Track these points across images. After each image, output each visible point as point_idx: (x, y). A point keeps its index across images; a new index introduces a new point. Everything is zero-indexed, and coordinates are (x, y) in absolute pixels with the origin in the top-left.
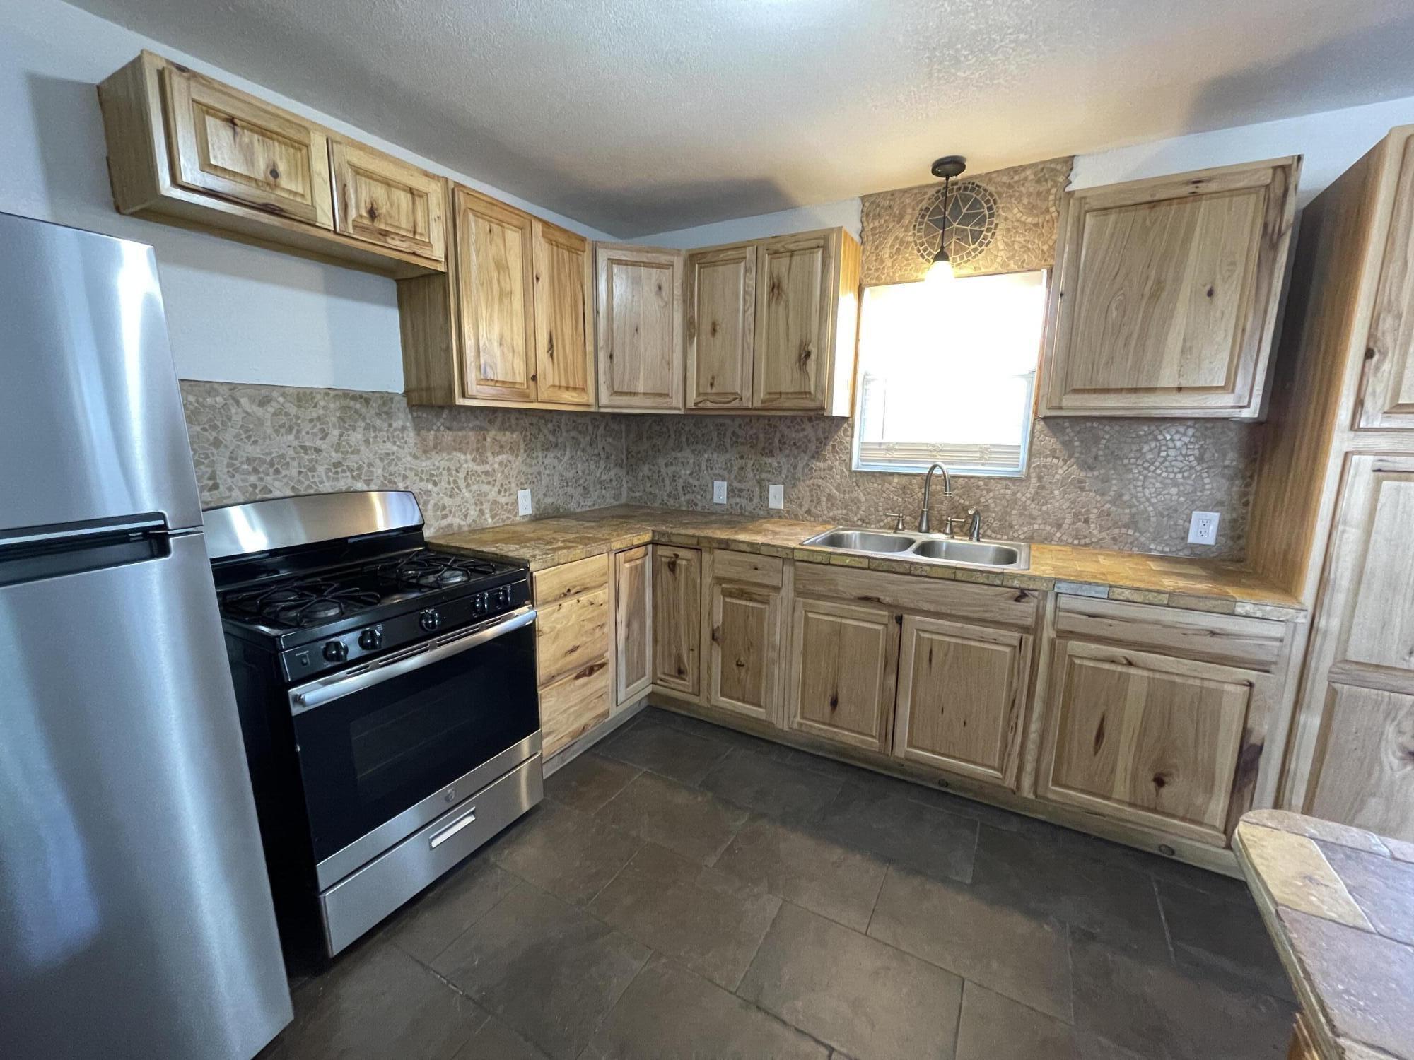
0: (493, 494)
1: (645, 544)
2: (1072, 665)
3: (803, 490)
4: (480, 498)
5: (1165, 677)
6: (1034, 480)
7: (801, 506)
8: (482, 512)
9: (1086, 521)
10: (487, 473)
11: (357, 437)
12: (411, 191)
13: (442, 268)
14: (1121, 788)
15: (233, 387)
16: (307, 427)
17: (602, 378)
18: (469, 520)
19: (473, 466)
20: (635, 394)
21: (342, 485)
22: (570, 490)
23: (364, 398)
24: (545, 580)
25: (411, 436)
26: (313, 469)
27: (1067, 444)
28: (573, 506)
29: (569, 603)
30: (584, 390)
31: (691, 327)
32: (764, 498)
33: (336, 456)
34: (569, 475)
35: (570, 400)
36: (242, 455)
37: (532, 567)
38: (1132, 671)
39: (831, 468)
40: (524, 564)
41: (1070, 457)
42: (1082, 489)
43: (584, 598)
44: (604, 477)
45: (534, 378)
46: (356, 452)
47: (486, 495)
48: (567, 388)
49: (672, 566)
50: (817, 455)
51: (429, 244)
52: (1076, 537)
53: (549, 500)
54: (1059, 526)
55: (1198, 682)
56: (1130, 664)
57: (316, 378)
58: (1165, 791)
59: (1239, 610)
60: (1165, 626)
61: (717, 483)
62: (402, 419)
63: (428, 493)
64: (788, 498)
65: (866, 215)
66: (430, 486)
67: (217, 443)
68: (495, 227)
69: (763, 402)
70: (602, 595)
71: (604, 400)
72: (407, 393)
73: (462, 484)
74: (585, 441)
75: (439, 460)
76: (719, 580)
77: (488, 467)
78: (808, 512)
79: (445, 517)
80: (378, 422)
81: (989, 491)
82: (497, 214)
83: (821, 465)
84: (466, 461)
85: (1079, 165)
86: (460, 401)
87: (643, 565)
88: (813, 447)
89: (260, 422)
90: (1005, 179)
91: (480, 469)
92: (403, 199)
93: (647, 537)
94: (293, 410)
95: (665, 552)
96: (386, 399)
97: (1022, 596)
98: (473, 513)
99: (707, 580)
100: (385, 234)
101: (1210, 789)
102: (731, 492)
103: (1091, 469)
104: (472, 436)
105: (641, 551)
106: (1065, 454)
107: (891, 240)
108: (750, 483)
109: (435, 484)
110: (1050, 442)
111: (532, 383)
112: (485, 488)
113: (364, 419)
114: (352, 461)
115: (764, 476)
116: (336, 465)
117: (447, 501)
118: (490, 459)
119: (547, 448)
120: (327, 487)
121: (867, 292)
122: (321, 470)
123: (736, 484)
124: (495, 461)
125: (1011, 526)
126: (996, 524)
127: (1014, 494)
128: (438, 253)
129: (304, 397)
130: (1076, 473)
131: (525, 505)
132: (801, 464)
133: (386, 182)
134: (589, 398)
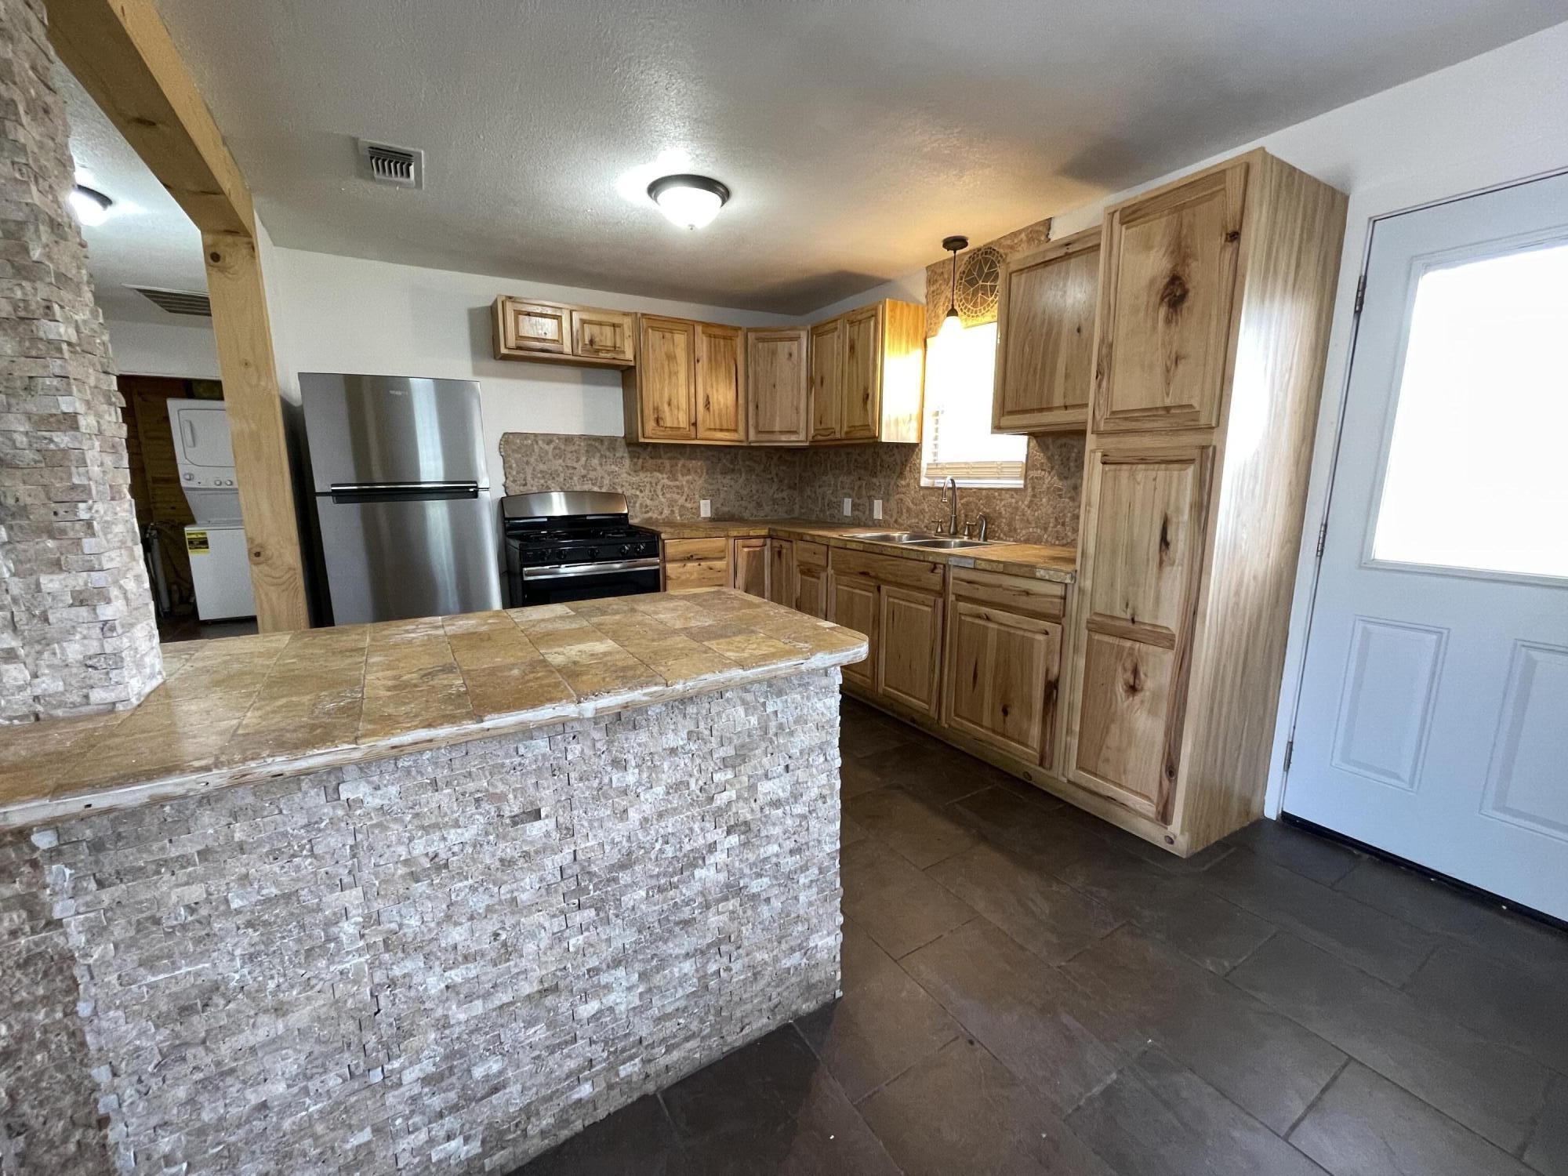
0: (681, 501)
1: (764, 537)
2: (960, 619)
3: (893, 504)
4: (672, 503)
5: (1006, 629)
6: (1030, 490)
7: (891, 516)
8: (673, 511)
9: (1063, 524)
10: (677, 487)
11: (595, 462)
12: (614, 325)
13: (632, 364)
14: (987, 720)
15: (535, 435)
16: (569, 455)
17: (751, 422)
18: (663, 516)
19: (666, 481)
20: (773, 432)
21: (586, 488)
22: (744, 503)
23: (600, 440)
24: (672, 546)
25: (627, 462)
26: (571, 478)
27: (1050, 459)
28: (746, 515)
29: (690, 565)
30: (735, 431)
31: (811, 381)
32: (871, 510)
33: (584, 472)
34: (744, 493)
35: (723, 438)
36: (538, 469)
37: (663, 536)
38: (991, 625)
39: (908, 485)
40: (658, 534)
41: (1052, 468)
42: (1060, 496)
43: (704, 564)
44: (776, 496)
45: (695, 424)
46: (595, 470)
47: (676, 501)
48: (721, 430)
49: (780, 553)
50: (901, 475)
51: (624, 352)
52: (1057, 538)
53: (726, 509)
54: (1046, 529)
55: (1021, 633)
56: (988, 619)
57: (574, 428)
58: (1008, 719)
59: (1040, 573)
60: (1005, 589)
61: (846, 500)
62: (622, 451)
63: (637, 496)
64: (885, 512)
65: (930, 282)
66: (638, 493)
67: (527, 463)
68: (668, 335)
69: (847, 433)
70: (719, 564)
71: (752, 436)
72: (625, 437)
73: (659, 493)
74: (759, 468)
75: (644, 477)
76: (801, 564)
77: (677, 483)
78: (896, 521)
79: (647, 512)
80: (608, 453)
81: (1001, 500)
82: (666, 325)
83: (903, 483)
84: (664, 479)
85: (1055, 225)
86: (642, 440)
87: (762, 553)
88: (898, 469)
89: (547, 453)
90: (1009, 242)
91: (671, 483)
92: (608, 331)
93: (764, 532)
94: (563, 447)
95: (776, 543)
96: (613, 440)
97: (935, 566)
98: (666, 512)
99: (795, 563)
100: (597, 351)
101: (1030, 717)
102: (855, 506)
103: (1066, 478)
104: (667, 463)
105: (759, 542)
106: (1047, 466)
107: (943, 300)
108: (864, 500)
109: (641, 491)
110: (1040, 457)
111: (692, 428)
112: (676, 496)
113: (599, 451)
114: (592, 475)
115: (872, 493)
116: (584, 477)
117: (648, 502)
118: (680, 477)
119: (724, 473)
120: (578, 488)
121: (929, 341)
122: (575, 478)
123: (858, 501)
124: (683, 480)
125: (1015, 530)
126: (1006, 529)
127: (1017, 502)
128: (629, 355)
129: (568, 439)
130: (1059, 484)
131: (705, 509)
132: (892, 483)
133: (600, 324)
134: (740, 435)
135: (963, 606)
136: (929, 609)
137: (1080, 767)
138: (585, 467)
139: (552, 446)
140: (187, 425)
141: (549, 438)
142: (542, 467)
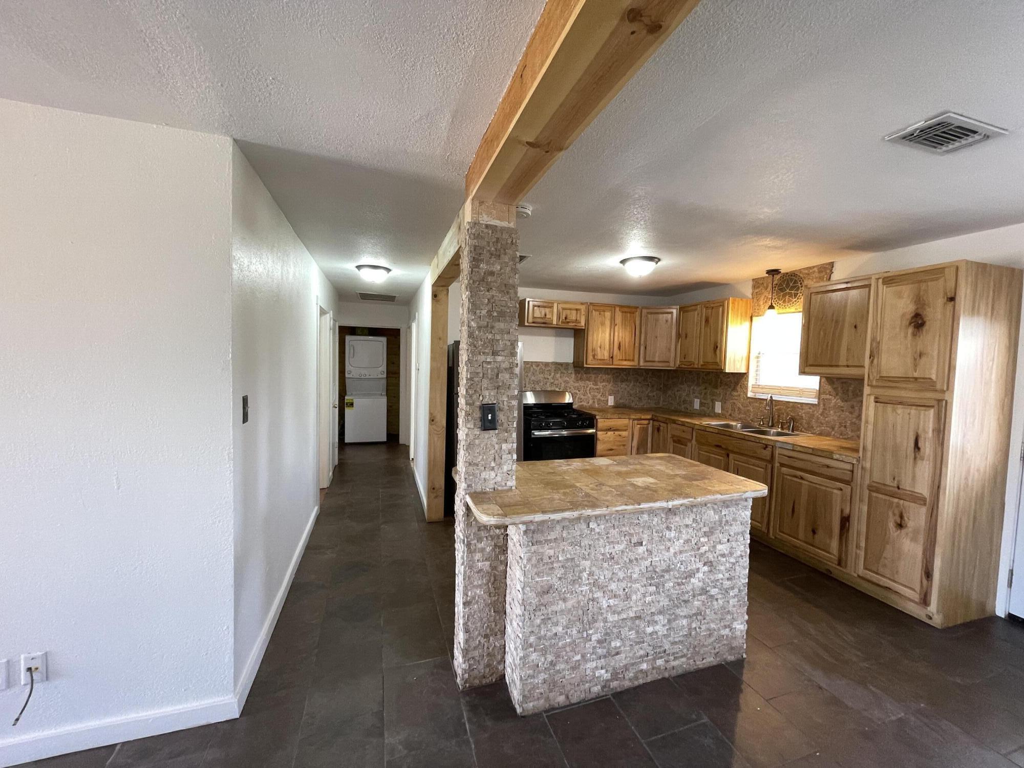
0: (599, 396)
1: (649, 420)
2: (783, 478)
3: (729, 405)
4: (594, 397)
5: (814, 485)
6: (822, 405)
7: (727, 412)
8: (594, 402)
9: (845, 427)
10: (597, 389)
11: (558, 375)
12: (577, 310)
13: (583, 328)
14: (801, 535)
15: (532, 362)
16: (546, 372)
17: (642, 355)
18: (589, 404)
19: (592, 386)
20: (654, 361)
21: (553, 389)
22: (632, 398)
23: (561, 364)
24: (601, 423)
25: (573, 376)
26: (546, 384)
27: (835, 389)
28: (633, 405)
29: (610, 433)
30: (633, 360)
31: (679, 336)
32: (713, 408)
33: (552, 381)
34: (632, 392)
35: (626, 364)
36: (532, 379)
37: (597, 417)
38: (803, 482)
39: (739, 395)
40: (595, 416)
41: (837, 394)
42: (843, 411)
43: (617, 433)
44: (650, 394)
45: (612, 357)
46: (558, 380)
47: (596, 396)
48: (625, 360)
49: (658, 430)
50: (734, 389)
51: (580, 322)
52: (841, 434)
53: (621, 401)
54: (833, 429)
55: (824, 488)
56: (802, 478)
57: (550, 359)
58: (816, 536)
59: (835, 457)
60: (813, 463)
61: (696, 400)
62: (571, 370)
63: (576, 393)
64: (722, 409)
65: (754, 287)
66: (577, 392)
67: (527, 376)
68: (602, 313)
69: (702, 365)
70: (624, 434)
71: (642, 363)
72: (573, 363)
73: (588, 392)
74: (640, 379)
75: (581, 383)
76: (673, 436)
77: (598, 387)
78: (730, 415)
79: (581, 402)
80: (564, 371)
81: (802, 409)
82: (601, 308)
83: (735, 394)
84: (591, 385)
85: (837, 267)
86: (585, 366)
87: (648, 427)
88: (732, 385)
89: (536, 371)
90: (806, 271)
91: (595, 387)
92: (574, 312)
93: (649, 417)
94: (544, 368)
95: (656, 424)
96: (567, 364)
97: (766, 447)
98: (591, 402)
99: (669, 436)
100: (568, 322)
101: (831, 537)
102: (701, 404)
103: (846, 401)
104: (593, 376)
105: (646, 422)
106: (834, 393)
107: (763, 297)
108: (709, 401)
109: (579, 391)
110: (828, 388)
111: (611, 359)
112: (596, 394)
113: (560, 370)
114: (556, 382)
115: (714, 397)
116: (552, 383)
117: (582, 397)
118: (599, 384)
119: (622, 381)
120: (549, 389)
121: (754, 319)
122: (548, 384)
123: (703, 401)
124: (600, 385)
125: (812, 427)
126: (806, 426)
127: (813, 412)
128: (583, 324)
129: (547, 364)
130: (841, 404)
131: (611, 401)
132: (728, 393)
133: (570, 309)
134: (635, 363)
135: (784, 469)
136: (762, 470)
137: (866, 568)
138: (553, 378)
139: (539, 368)
140: (352, 348)
141: (537, 364)
142: (533, 378)
